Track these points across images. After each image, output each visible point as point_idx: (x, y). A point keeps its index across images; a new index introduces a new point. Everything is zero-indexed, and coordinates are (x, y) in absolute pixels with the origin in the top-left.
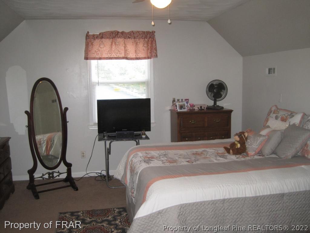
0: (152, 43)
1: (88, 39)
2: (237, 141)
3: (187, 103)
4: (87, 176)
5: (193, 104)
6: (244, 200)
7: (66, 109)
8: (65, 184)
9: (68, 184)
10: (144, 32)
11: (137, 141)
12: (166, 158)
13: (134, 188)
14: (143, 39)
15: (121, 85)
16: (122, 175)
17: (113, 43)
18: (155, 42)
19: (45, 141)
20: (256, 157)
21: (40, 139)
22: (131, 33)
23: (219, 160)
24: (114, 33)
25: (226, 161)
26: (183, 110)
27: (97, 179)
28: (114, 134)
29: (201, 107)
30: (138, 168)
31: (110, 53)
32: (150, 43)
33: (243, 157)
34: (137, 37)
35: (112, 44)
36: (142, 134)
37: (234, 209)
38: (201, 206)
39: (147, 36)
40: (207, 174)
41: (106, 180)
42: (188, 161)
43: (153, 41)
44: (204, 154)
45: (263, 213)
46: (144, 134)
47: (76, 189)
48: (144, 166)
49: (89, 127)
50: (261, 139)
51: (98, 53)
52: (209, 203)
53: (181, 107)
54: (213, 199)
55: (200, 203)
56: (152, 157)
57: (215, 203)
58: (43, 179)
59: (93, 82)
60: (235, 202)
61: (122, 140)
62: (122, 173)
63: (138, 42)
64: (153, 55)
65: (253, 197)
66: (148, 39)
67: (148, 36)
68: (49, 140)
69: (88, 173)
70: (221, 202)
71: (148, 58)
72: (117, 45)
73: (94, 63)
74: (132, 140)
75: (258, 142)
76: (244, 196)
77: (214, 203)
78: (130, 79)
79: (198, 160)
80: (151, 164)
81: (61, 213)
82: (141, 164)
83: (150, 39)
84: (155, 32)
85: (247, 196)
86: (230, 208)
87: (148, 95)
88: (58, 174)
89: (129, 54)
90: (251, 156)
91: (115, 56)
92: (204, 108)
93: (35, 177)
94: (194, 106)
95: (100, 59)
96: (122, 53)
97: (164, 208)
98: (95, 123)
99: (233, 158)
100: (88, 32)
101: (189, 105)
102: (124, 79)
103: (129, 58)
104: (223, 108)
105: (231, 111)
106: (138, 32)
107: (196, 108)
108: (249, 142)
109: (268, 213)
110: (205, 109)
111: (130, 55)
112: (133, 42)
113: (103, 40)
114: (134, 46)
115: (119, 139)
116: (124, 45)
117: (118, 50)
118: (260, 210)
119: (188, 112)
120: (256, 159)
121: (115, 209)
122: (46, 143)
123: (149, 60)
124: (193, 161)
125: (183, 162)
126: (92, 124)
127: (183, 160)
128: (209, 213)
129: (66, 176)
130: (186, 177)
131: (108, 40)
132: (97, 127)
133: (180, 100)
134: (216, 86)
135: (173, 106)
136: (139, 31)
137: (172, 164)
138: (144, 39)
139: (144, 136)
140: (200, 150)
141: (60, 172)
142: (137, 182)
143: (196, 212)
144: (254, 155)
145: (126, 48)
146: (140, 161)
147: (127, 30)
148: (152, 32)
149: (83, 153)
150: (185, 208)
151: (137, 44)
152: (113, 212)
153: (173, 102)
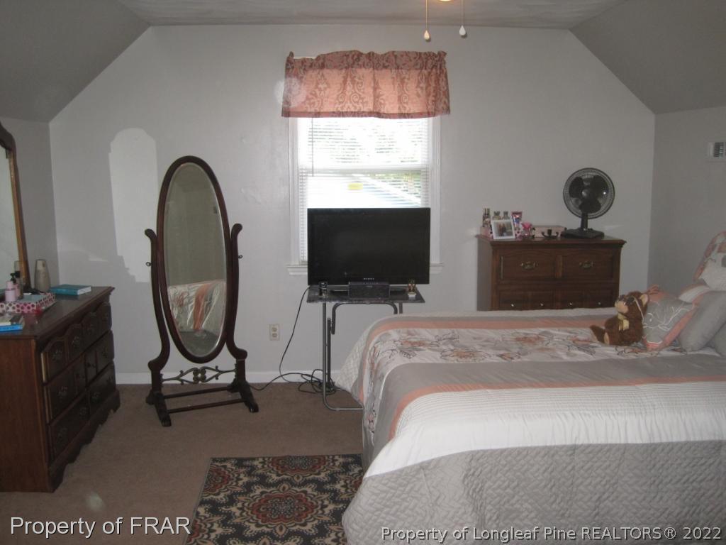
0: (438, 80)
1: (291, 70)
2: (622, 314)
3: (518, 220)
4: (280, 380)
5: (531, 225)
6: (622, 451)
7: (238, 228)
8: (229, 396)
9: (238, 396)
10: (420, 53)
11: (397, 305)
12: (453, 345)
13: (374, 411)
14: (416, 69)
15: (380, 175)
16: (353, 382)
17: (349, 79)
18: (444, 79)
19: (192, 297)
20: (665, 353)
21: (182, 294)
22: (389, 56)
23: (575, 355)
24: (351, 56)
25: (591, 358)
26: (505, 238)
27: (301, 388)
28: (341, 288)
29: (550, 232)
30: (385, 365)
31: (340, 103)
32: (433, 80)
33: (633, 352)
34: (404, 64)
35: (345, 82)
36: (408, 289)
37: (597, 469)
38: (518, 458)
39: (426, 62)
40: (540, 386)
41: (322, 392)
42: (501, 356)
43: (440, 75)
44: (543, 342)
45: (667, 484)
46: (414, 291)
47: (254, 408)
48: (399, 360)
49: (289, 270)
50: (678, 311)
51: (312, 101)
52: (538, 453)
53: (502, 230)
54: (548, 444)
55: (516, 452)
56: (421, 344)
57: (552, 452)
58: (182, 384)
59: (300, 168)
60: (600, 455)
61: (360, 301)
62: (355, 377)
63: (404, 78)
64: (440, 107)
65: (643, 445)
66: (429, 70)
67: (430, 62)
68: (200, 297)
69: (282, 374)
70: (567, 451)
71: (429, 114)
72: (358, 83)
73: (304, 124)
74: (384, 303)
75: (671, 319)
76: (623, 442)
77: (549, 452)
78: (402, 161)
79: (525, 354)
80: (415, 358)
81: (215, 460)
82: (392, 358)
83: (434, 70)
84: (445, 54)
85: (630, 442)
86: (586, 467)
87: (427, 201)
88: (216, 373)
89: (384, 104)
90: (653, 349)
91: (353, 110)
92: (557, 233)
93: (164, 377)
94: (534, 229)
95: (318, 114)
96: (367, 102)
97: (433, 457)
98: (303, 261)
99: (610, 351)
100: (292, 54)
101: (521, 226)
102: (389, 162)
103: (384, 113)
104: (601, 235)
105: (619, 244)
106: (407, 54)
107: (538, 235)
108: (651, 317)
109: (679, 485)
110: (559, 236)
111: (387, 106)
112: (393, 78)
113: (326, 71)
114: (396, 86)
115: (355, 301)
116: (372, 85)
117: (360, 95)
118: (661, 477)
119: (518, 241)
120: (665, 359)
121: (337, 458)
122: (193, 303)
123: (431, 119)
124: (511, 356)
125: (490, 356)
126: (298, 263)
127: (491, 352)
128: (538, 476)
129: (235, 380)
130: (489, 391)
131: (335, 71)
132: (307, 269)
133: (502, 215)
134: (586, 184)
135: (484, 226)
136: (409, 52)
137: (463, 361)
138: (419, 71)
139: (412, 295)
140: (535, 331)
141: (219, 369)
142: (380, 398)
143: (507, 471)
144: (660, 349)
145: (378, 91)
146: (392, 350)
147: (380, 50)
148: (439, 53)
149: (275, 330)
150: (481, 461)
151: (402, 81)
152: (331, 464)
153: (484, 218)
